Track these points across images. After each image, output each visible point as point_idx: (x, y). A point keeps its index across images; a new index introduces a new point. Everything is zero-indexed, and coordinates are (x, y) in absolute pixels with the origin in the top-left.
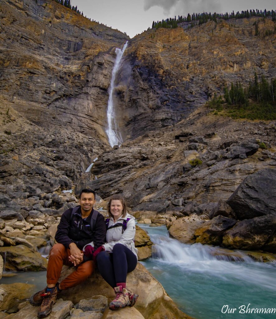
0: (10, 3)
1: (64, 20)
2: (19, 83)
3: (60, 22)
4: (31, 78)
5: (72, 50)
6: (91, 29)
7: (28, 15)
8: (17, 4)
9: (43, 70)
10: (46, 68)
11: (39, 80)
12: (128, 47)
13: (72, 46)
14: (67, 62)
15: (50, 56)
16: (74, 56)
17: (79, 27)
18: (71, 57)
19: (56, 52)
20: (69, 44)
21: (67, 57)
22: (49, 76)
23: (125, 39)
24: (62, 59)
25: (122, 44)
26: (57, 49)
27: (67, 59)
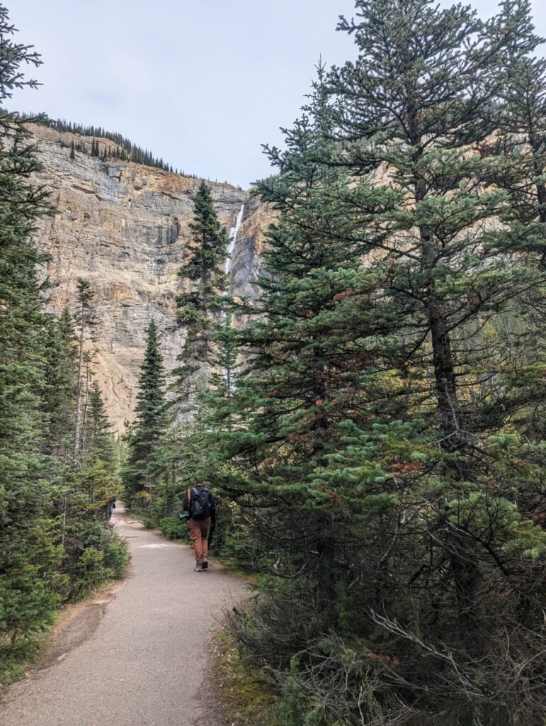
0: (75, 187)
1: (146, 188)
2: (114, 325)
3: (141, 195)
4: (125, 313)
5: (164, 243)
6: (187, 193)
7: (100, 199)
8: (84, 187)
9: (137, 297)
10: (140, 293)
11: (135, 315)
12: (244, 219)
13: (164, 236)
14: (162, 269)
15: (139, 266)
16: (168, 254)
17: (169, 195)
18: (165, 258)
19: (145, 253)
20: (160, 233)
21: (160, 257)
22: (145, 305)
23: (239, 201)
24: (154, 264)
25: (234, 212)
26: (145, 245)
27: (160, 262)
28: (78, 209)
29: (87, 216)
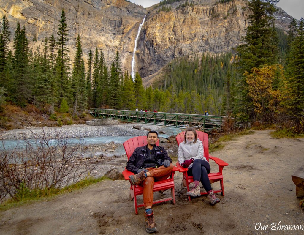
0: (85, 2)
1: (111, 4)
3: (109, 7)
5: (116, 27)
6: (126, 8)
7: (94, 7)
8: (88, 2)
9: (105, 47)
10: (106, 45)
12: (145, 21)
13: (117, 24)
14: (115, 37)
15: (107, 35)
16: (117, 31)
17: (120, 8)
18: (116, 33)
19: (109, 30)
20: (115, 23)
21: (114, 32)
22: (108, 50)
23: (144, 14)
24: (112, 35)
25: (142, 18)
26: (110, 27)
27: (114, 34)
28: (86, 11)
29: (89, 14)
